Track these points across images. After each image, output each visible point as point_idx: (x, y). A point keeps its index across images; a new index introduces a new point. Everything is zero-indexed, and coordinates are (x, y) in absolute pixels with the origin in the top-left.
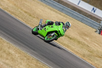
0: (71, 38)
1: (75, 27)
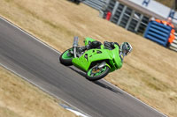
0: (55, 26)
1: (62, 6)
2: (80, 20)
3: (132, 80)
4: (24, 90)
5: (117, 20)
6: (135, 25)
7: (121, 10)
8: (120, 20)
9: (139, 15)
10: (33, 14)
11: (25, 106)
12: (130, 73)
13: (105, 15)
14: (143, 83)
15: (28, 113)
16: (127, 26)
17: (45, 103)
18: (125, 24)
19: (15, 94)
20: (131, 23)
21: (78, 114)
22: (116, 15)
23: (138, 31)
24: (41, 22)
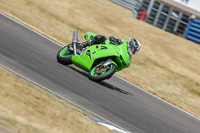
2: (111, 22)
3: (172, 87)
4: (49, 104)
5: (153, 20)
6: (174, 25)
7: (157, 8)
8: (156, 20)
9: (177, 13)
10: (57, 18)
11: (50, 121)
12: (169, 78)
13: (139, 15)
14: (185, 89)
15: (55, 130)
16: (165, 27)
17: (73, 117)
18: (162, 25)
19: (38, 109)
20: (169, 23)
21: (111, 127)
22: (151, 15)
23: (178, 32)
24: (66, 26)
